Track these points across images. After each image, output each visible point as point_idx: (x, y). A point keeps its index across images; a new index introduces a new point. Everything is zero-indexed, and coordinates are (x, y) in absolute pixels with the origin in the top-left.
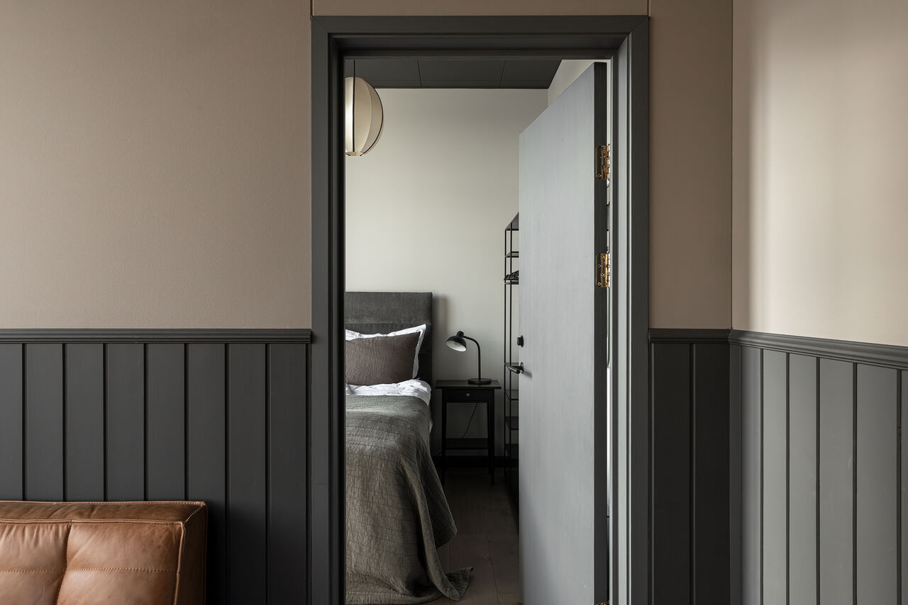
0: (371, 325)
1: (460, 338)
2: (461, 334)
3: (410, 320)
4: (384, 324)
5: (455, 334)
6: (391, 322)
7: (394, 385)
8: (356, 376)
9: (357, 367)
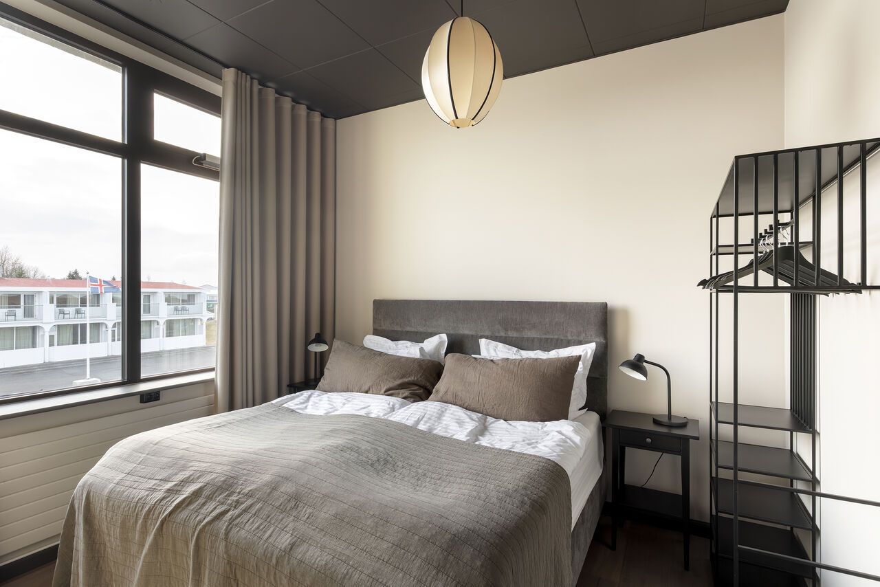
0: (533, 339)
1: (638, 364)
2: (640, 358)
3: (579, 335)
4: (548, 339)
5: (632, 357)
6: (556, 337)
7: (539, 425)
8: (495, 407)
9: (496, 395)
